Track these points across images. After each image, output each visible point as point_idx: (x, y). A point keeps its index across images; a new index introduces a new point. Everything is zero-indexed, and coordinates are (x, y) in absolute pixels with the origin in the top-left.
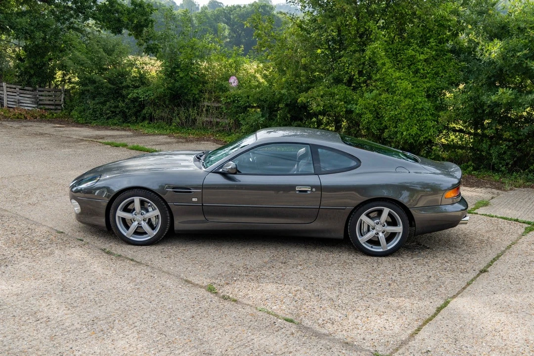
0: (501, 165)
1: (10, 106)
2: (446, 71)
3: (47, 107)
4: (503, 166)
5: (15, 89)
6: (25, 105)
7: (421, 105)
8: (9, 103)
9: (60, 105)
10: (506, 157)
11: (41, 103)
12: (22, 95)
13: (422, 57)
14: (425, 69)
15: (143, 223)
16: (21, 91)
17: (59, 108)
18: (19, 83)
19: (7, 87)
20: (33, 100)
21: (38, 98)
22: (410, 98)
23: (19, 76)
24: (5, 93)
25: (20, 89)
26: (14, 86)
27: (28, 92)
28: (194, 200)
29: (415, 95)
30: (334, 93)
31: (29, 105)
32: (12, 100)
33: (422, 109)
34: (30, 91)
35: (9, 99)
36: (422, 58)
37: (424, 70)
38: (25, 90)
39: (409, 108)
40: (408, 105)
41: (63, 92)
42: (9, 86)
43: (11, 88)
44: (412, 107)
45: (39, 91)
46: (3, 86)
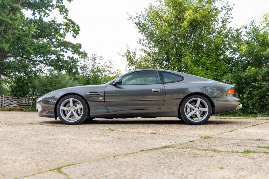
0: (254, 110)
1: (5, 106)
3: (24, 107)
5: (9, 98)
6: (13, 105)
8: (5, 104)
9: (31, 106)
10: (256, 105)
11: (21, 105)
12: (12, 101)
13: (209, 62)
15: (74, 112)
16: (12, 99)
17: (30, 107)
18: (11, 95)
19: (5, 97)
20: (17, 103)
21: (19, 102)
23: (11, 92)
24: (4, 100)
25: (11, 98)
26: (8, 97)
27: (15, 99)
28: (100, 98)
31: (15, 106)
32: (7, 103)
34: (16, 99)
35: (5, 103)
37: (210, 68)
38: (14, 98)
41: (32, 99)
43: (6, 97)
45: (20, 99)
46: (3, 97)
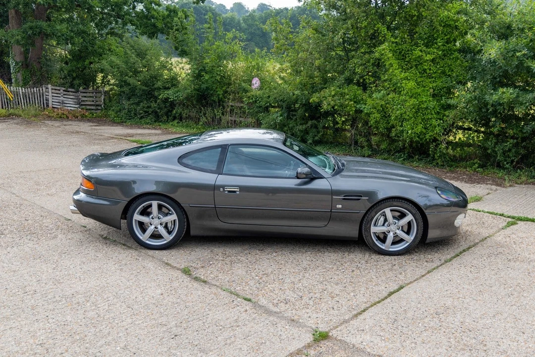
0: (505, 163)
1: (54, 106)
2: (452, 71)
3: (88, 107)
4: (507, 163)
5: (60, 90)
6: (68, 105)
7: (426, 104)
8: (54, 103)
9: (101, 106)
10: (511, 155)
11: (83, 103)
12: (65, 96)
14: (432, 69)
16: (65, 93)
17: (99, 108)
18: (62, 85)
19: (52, 89)
20: (75, 100)
21: (80, 99)
22: (415, 98)
23: (63, 79)
24: (50, 94)
25: (64, 91)
26: (59, 88)
27: (71, 93)
29: (420, 95)
30: (345, 93)
31: (72, 106)
32: (57, 101)
33: (427, 108)
34: (73, 92)
35: (54, 100)
36: (428, 59)
38: (69, 91)
39: (414, 108)
40: (412, 105)
41: (103, 93)
42: (53, 87)
43: (55, 90)
44: (417, 107)
45: (81, 92)
46: (48, 88)
